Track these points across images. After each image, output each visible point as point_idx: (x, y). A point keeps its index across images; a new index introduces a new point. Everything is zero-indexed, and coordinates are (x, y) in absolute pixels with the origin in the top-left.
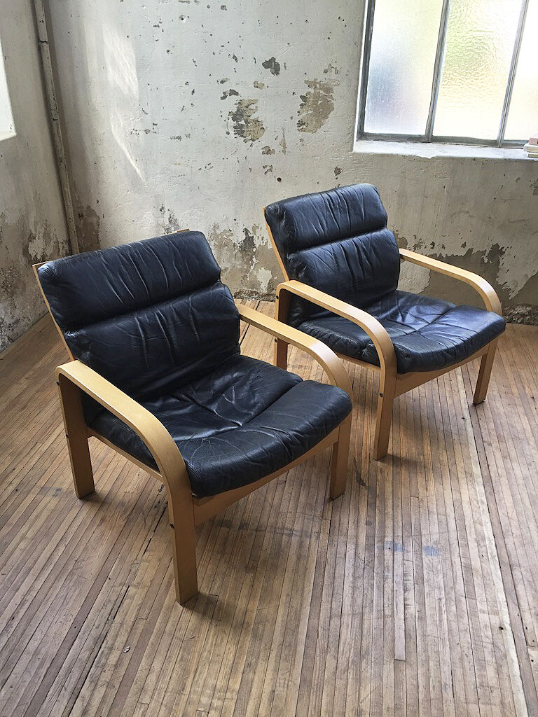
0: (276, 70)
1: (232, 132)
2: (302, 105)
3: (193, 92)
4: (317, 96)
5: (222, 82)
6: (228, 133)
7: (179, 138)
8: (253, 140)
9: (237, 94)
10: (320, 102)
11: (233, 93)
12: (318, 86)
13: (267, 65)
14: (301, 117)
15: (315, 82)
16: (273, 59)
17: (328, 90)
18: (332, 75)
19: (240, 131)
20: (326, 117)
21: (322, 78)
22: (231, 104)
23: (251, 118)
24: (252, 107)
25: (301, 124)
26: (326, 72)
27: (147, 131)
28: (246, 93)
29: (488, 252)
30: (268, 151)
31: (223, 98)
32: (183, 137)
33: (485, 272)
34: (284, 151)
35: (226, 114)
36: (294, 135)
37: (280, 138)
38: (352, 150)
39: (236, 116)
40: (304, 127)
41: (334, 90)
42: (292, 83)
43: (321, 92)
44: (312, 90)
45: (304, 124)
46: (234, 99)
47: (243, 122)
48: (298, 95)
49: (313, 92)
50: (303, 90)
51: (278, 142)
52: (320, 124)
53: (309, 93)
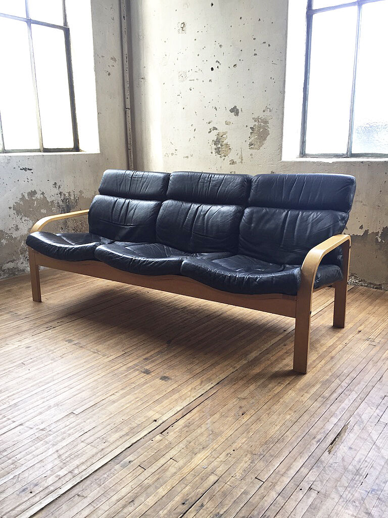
0: (237, 114)
1: (214, 152)
2: (251, 133)
3: (195, 130)
4: (260, 127)
5: (209, 123)
6: (212, 153)
7: (187, 157)
8: (225, 156)
9: (216, 129)
10: (261, 130)
11: (215, 129)
12: (260, 121)
13: (232, 111)
14: (251, 140)
15: (258, 118)
16: (235, 107)
17: (266, 122)
18: (268, 113)
19: (218, 151)
20: (265, 139)
21: (262, 115)
22: (213, 136)
23: (224, 143)
24: (224, 136)
25: (251, 144)
26: (264, 111)
27: (172, 154)
28: (222, 128)
29: (380, 233)
30: (233, 163)
31: (209, 132)
32: (189, 156)
33: (380, 249)
34: (241, 162)
35: (211, 142)
36: (247, 152)
37: (240, 153)
38: (281, 160)
39: (216, 142)
40: (253, 146)
41: (269, 122)
42: (246, 120)
43: (262, 124)
44: (256, 123)
45: (253, 144)
46: (215, 132)
47: (219, 146)
48: (249, 127)
49: (257, 125)
50: (252, 124)
51: (238, 156)
52: (261, 144)
53: (255, 125)
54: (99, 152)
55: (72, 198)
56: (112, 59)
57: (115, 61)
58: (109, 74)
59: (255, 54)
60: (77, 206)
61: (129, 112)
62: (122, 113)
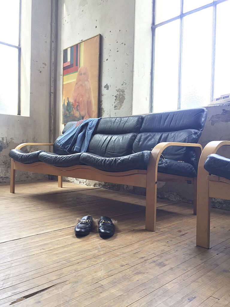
0: (108, 89)
2: (115, 99)
4: (120, 95)
10: (121, 97)
13: (105, 87)
14: (115, 104)
15: (119, 90)
16: (107, 84)
17: (123, 91)
18: (124, 86)
20: (123, 102)
21: (120, 87)
25: (115, 107)
26: (122, 85)
36: (113, 112)
38: (132, 115)
40: (116, 108)
41: (125, 91)
42: (113, 92)
43: (121, 93)
44: (118, 93)
45: (116, 107)
48: (114, 96)
49: (118, 94)
50: (116, 93)
51: (108, 115)
52: (121, 106)
53: (117, 94)
54: (29, 116)
55: (5, 141)
56: (43, 63)
57: (45, 64)
58: (40, 72)
59: (118, 51)
60: (8, 148)
61: (52, 95)
62: (48, 95)
